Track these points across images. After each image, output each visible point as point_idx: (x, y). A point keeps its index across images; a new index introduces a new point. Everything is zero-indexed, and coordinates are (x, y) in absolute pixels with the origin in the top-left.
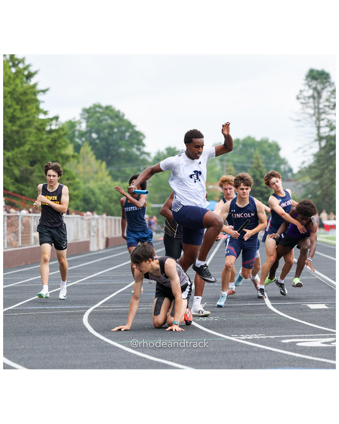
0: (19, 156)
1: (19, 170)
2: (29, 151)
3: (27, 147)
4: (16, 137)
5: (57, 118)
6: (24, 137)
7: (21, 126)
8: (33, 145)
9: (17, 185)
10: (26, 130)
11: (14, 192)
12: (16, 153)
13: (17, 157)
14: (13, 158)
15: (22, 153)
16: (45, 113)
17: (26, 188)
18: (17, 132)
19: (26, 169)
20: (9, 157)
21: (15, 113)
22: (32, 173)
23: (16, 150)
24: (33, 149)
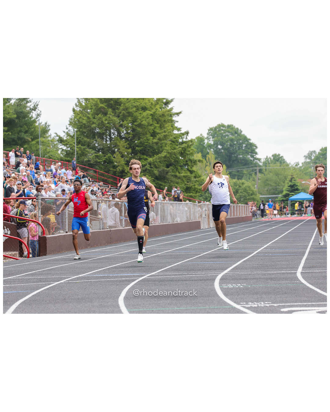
0: (158, 161)
1: (158, 171)
2: (165, 157)
3: (163, 154)
4: (155, 147)
5: (187, 133)
6: (161, 147)
7: (159, 139)
8: (168, 153)
9: (157, 181)
10: (163, 141)
12: (156, 159)
13: (156, 162)
14: (154, 162)
15: (159, 158)
16: (179, 129)
17: (163, 184)
18: (157, 143)
19: (163, 170)
20: (150, 161)
21: (156, 130)
22: (167, 173)
23: (156, 157)
24: (168, 155)
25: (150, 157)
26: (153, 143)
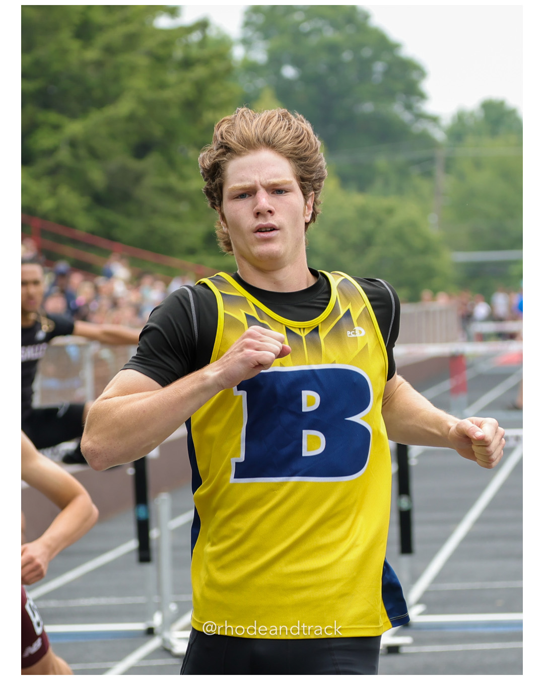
0: (104, 131)
1: (104, 170)
3: (124, 107)
4: (92, 77)
6: (116, 79)
7: (110, 50)
8: (143, 101)
10: (121, 58)
11: (93, 233)
13: (97, 136)
15: (110, 122)
18: (99, 65)
19: (123, 168)
20: (75, 132)
22: (138, 178)
23: (96, 117)
24: (141, 112)
25: (73, 116)
26: (84, 64)
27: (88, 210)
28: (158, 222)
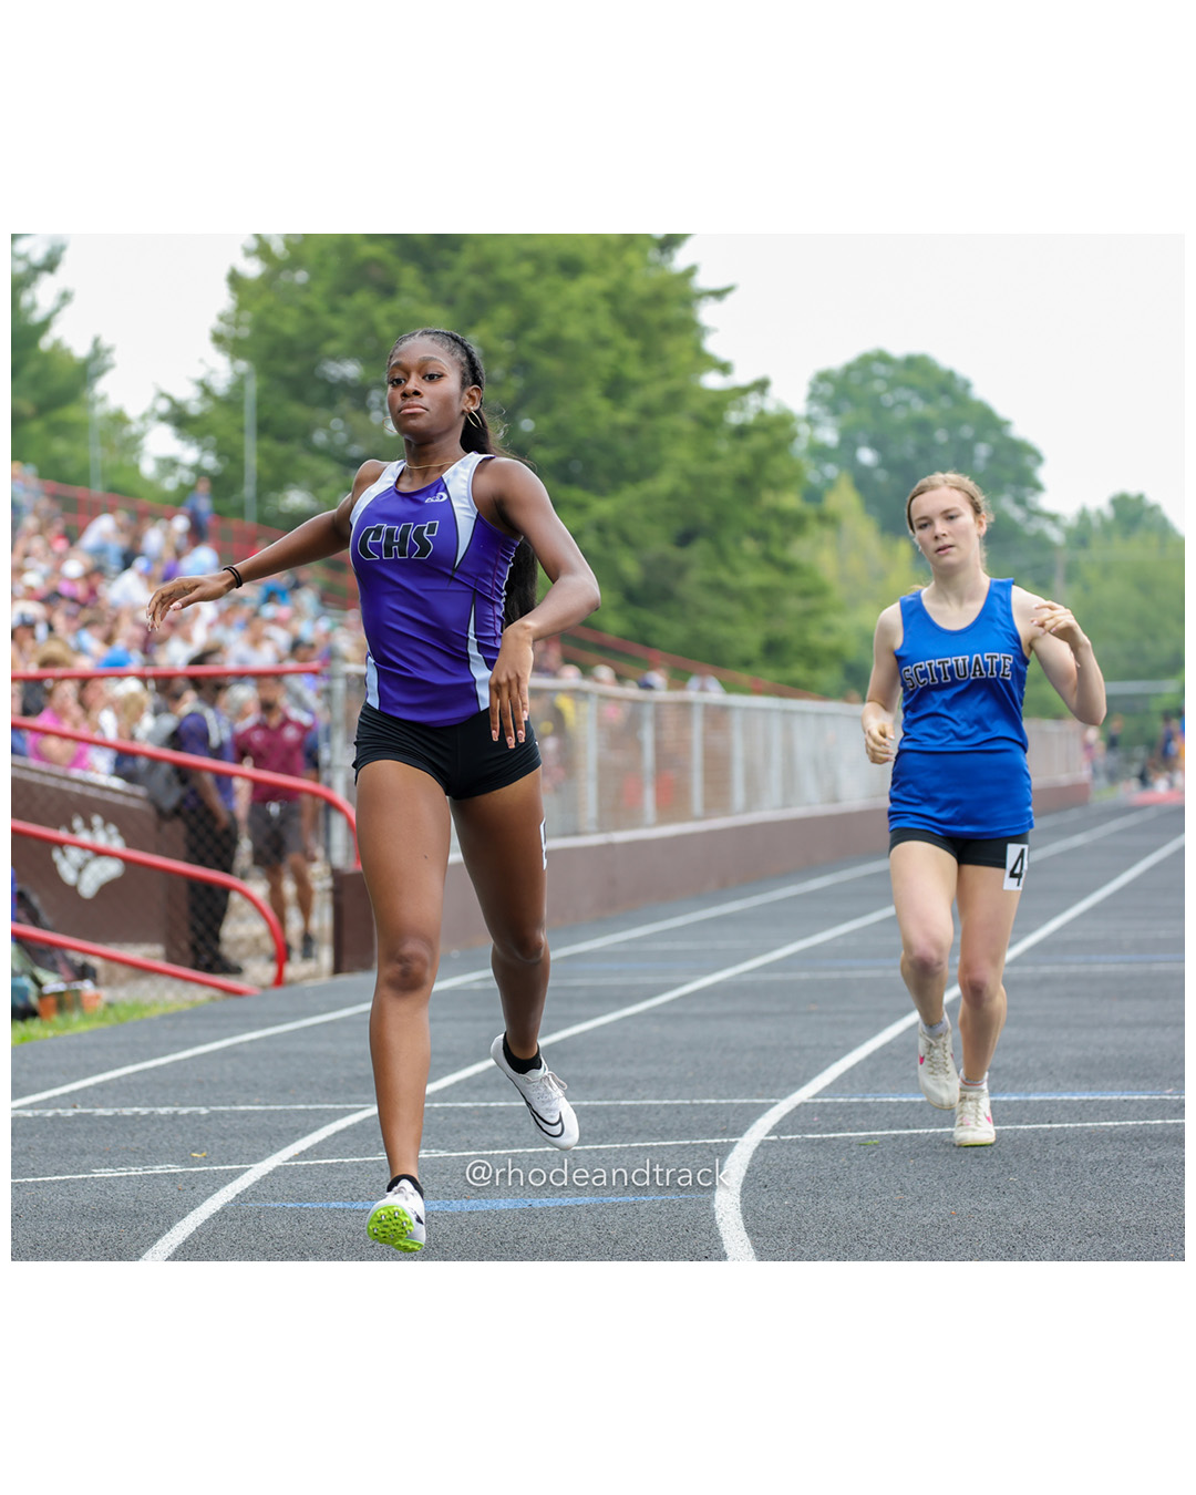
0: (640, 511)
1: (639, 561)
2: (673, 496)
3: (664, 483)
4: (625, 446)
5: (762, 386)
6: (655, 448)
7: (647, 411)
8: (687, 475)
9: (632, 612)
10: (662, 422)
11: (625, 637)
12: (630, 503)
13: (631, 517)
14: (619, 522)
15: (648, 500)
16: (724, 368)
17: (661, 623)
18: (632, 431)
19: (664, 561)
20: (600, 514)
21: (624, 368)
22: (681, 570)
23: (630, 494)
24: (686, 488)
25: (601, 492)
26: (615, 428)
27: (618, 609)
28: (704, 625)
